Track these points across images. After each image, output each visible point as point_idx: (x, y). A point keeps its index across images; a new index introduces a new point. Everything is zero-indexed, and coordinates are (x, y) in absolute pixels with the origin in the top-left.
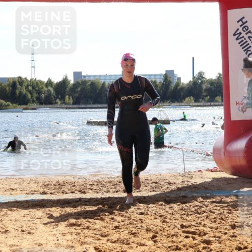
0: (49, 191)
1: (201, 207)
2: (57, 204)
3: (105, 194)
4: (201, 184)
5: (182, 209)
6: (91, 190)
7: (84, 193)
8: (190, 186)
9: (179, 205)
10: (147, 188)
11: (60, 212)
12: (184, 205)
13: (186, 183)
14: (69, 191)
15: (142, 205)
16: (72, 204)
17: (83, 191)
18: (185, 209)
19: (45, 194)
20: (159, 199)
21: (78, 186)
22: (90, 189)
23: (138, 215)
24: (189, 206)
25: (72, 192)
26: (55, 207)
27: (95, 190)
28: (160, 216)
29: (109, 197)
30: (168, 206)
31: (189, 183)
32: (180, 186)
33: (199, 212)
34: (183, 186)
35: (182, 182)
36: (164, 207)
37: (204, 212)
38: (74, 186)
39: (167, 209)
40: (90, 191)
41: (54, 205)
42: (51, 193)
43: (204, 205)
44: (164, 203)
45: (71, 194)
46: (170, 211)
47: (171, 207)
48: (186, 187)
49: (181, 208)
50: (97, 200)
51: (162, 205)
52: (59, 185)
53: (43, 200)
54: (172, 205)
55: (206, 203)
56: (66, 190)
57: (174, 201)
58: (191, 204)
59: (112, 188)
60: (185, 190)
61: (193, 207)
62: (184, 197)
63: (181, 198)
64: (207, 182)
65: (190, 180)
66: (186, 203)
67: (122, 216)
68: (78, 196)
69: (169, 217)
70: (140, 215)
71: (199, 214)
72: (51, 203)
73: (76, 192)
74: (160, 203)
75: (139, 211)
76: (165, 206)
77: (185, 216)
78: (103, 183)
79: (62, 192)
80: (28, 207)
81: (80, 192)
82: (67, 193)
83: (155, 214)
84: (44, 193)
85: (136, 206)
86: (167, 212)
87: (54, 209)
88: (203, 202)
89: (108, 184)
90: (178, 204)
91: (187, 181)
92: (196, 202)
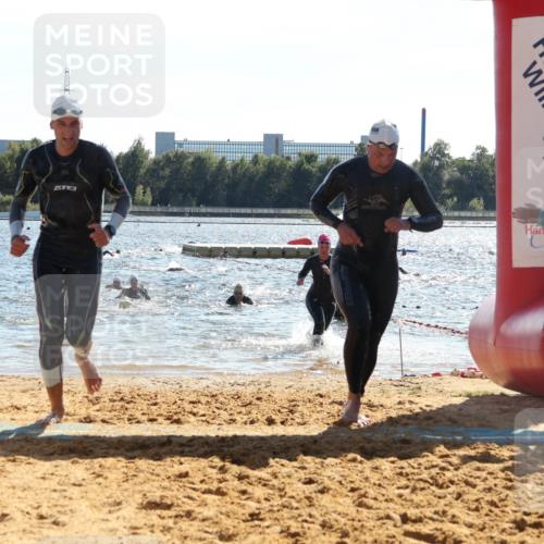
0: (100, 415)
1: (443, 469)
2: (117, 448)
3: (225, 427)
4: (442, 411)
5: (401, 474)
6: (194, 415)
7: (178, 422)
8: (417, 414)
9: (393, 462)
10: (320, 416)
11: (125, 470)
12: (404, 463)
13: (407, 406)
14: (145, 418)
15: (309, 458)
16: (152, 451)
17: (175, 417)
18: (407, 475)
19: (91, 422)
20: (347, 446)
21: (165, 406)
22: (191, 413)
23: (300, 485)
24: (416, 465)
25: (152, 420)
26: (113, 456)
27: (204, 415)
28: (353, 490)
29: (235, 437)
30: (368, 464)
31: (414, 406)
32: (394, 414)
33: (440, 482)
34: (401, 413)
35: (400, 403)
36: (360, 467)
37: (452, 482)
38: (155, 404)
39: (368, 473)
40: (192, 419)
41: (112, 451)
42: (104, 421)
43: (450, 464)
44: (359, 458)
45: (149, 424)
46: (375, 478)
47: (376, 468)
48: (409, 417)
49: (399, 471)
50: (207, 443)
51: (354, 460)
52: (122, 399)
53: (86, 437)
54: (378, 462)
55: (455, 460)
56: (138, 415)
57: (383, 453)
58: (421, 460)
59: (240, 413)
60: (406, 424)
61: (426, 468)
62: (405, 441)
63: (399, 445)
64: (455, 406)
65: (417, 400)
66: (410, 457)
67: (265, 485)
68: (165, 429)
69: (372, 492)
70: (305, 483)
71: (441, 487)
72: (104, 445)
73: (160, 419)
74: (351, 456)
75: (302, 475)
76: (361, 462)
77: (408, 491)
78: (222, 399)
79: (129, 420)
80: (52, 454)
81: (168, 419)
82: (138, 422)
83: (340, 483)
84: (88, 420)
85: (296, 460)
86: (367, 479)
87: (110, 461)
88: (447, 456)
89: (232, 403)
90: (392, 459)
91: (411, 402)
92: (431, 457)
